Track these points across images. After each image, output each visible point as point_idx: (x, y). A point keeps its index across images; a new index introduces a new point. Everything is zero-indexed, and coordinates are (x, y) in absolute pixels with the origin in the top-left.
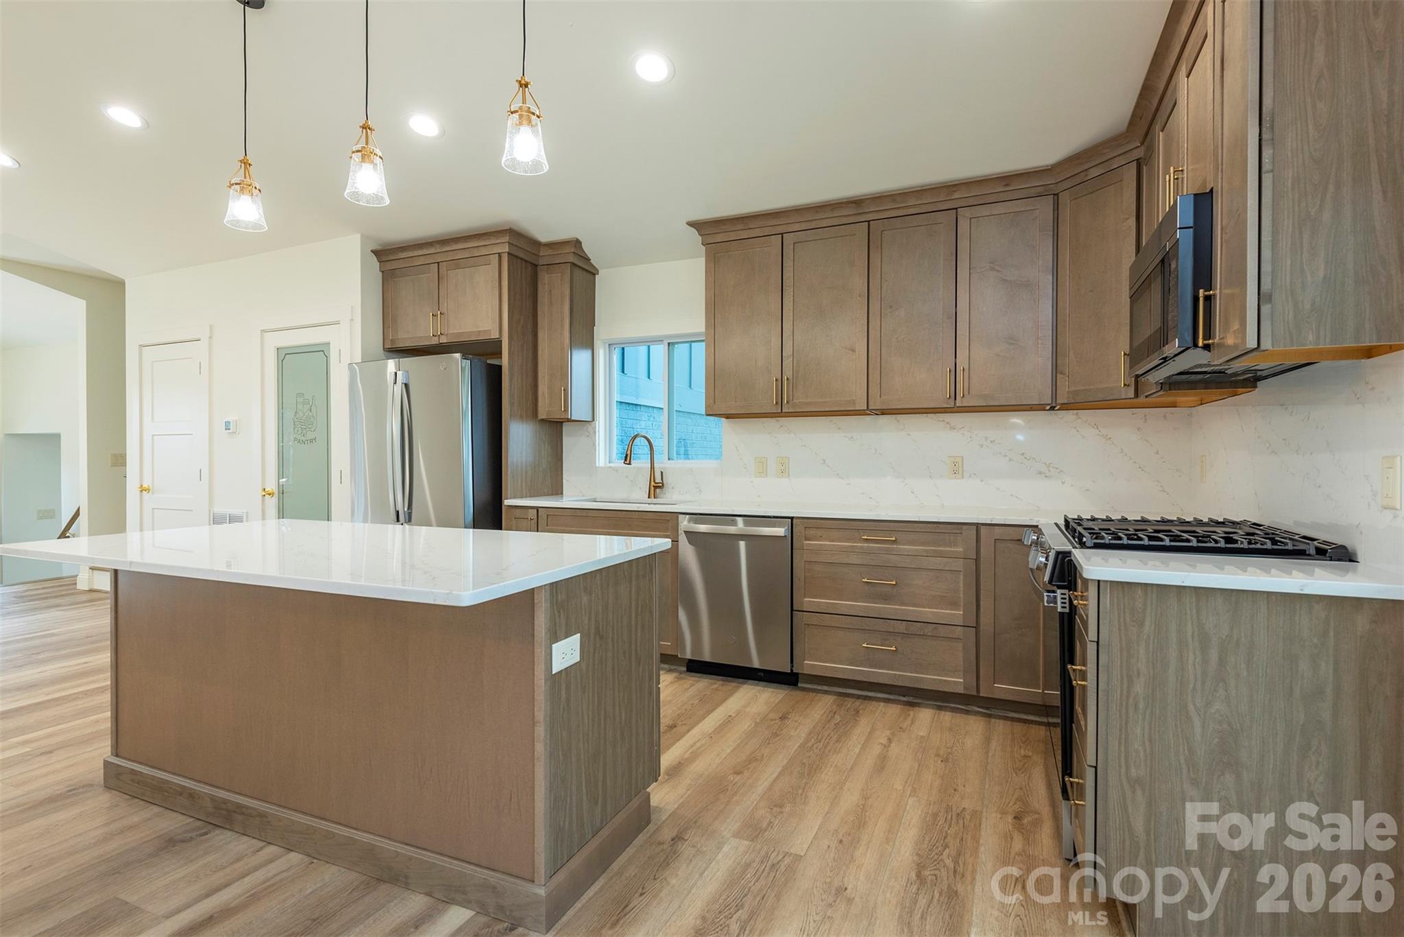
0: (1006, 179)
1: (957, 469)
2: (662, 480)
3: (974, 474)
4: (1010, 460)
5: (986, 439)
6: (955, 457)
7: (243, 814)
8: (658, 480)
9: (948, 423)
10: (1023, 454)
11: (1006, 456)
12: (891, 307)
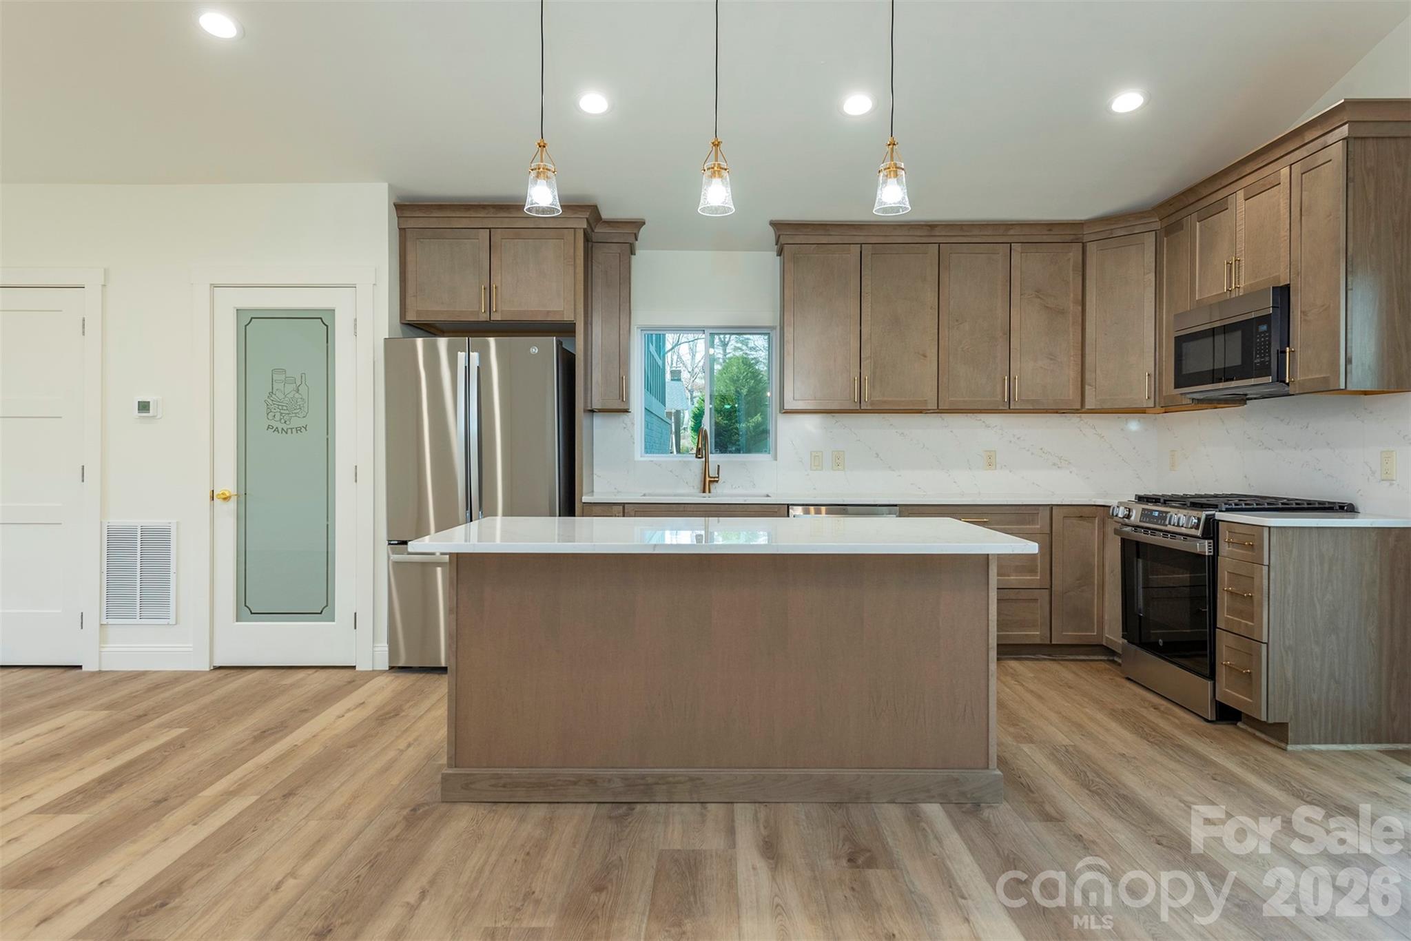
0: (1051, 226)
1: (991, 462)
2: (718, 474)
3: (1005, 466)
4: (1032, 454)
5: (1014, 436)
6: (990, 451)
7: (668, 783)
8: (713, 473)
9: (984, 422)
10: (1041, 449)
11: (1028, 450)
12: (957, 321)
